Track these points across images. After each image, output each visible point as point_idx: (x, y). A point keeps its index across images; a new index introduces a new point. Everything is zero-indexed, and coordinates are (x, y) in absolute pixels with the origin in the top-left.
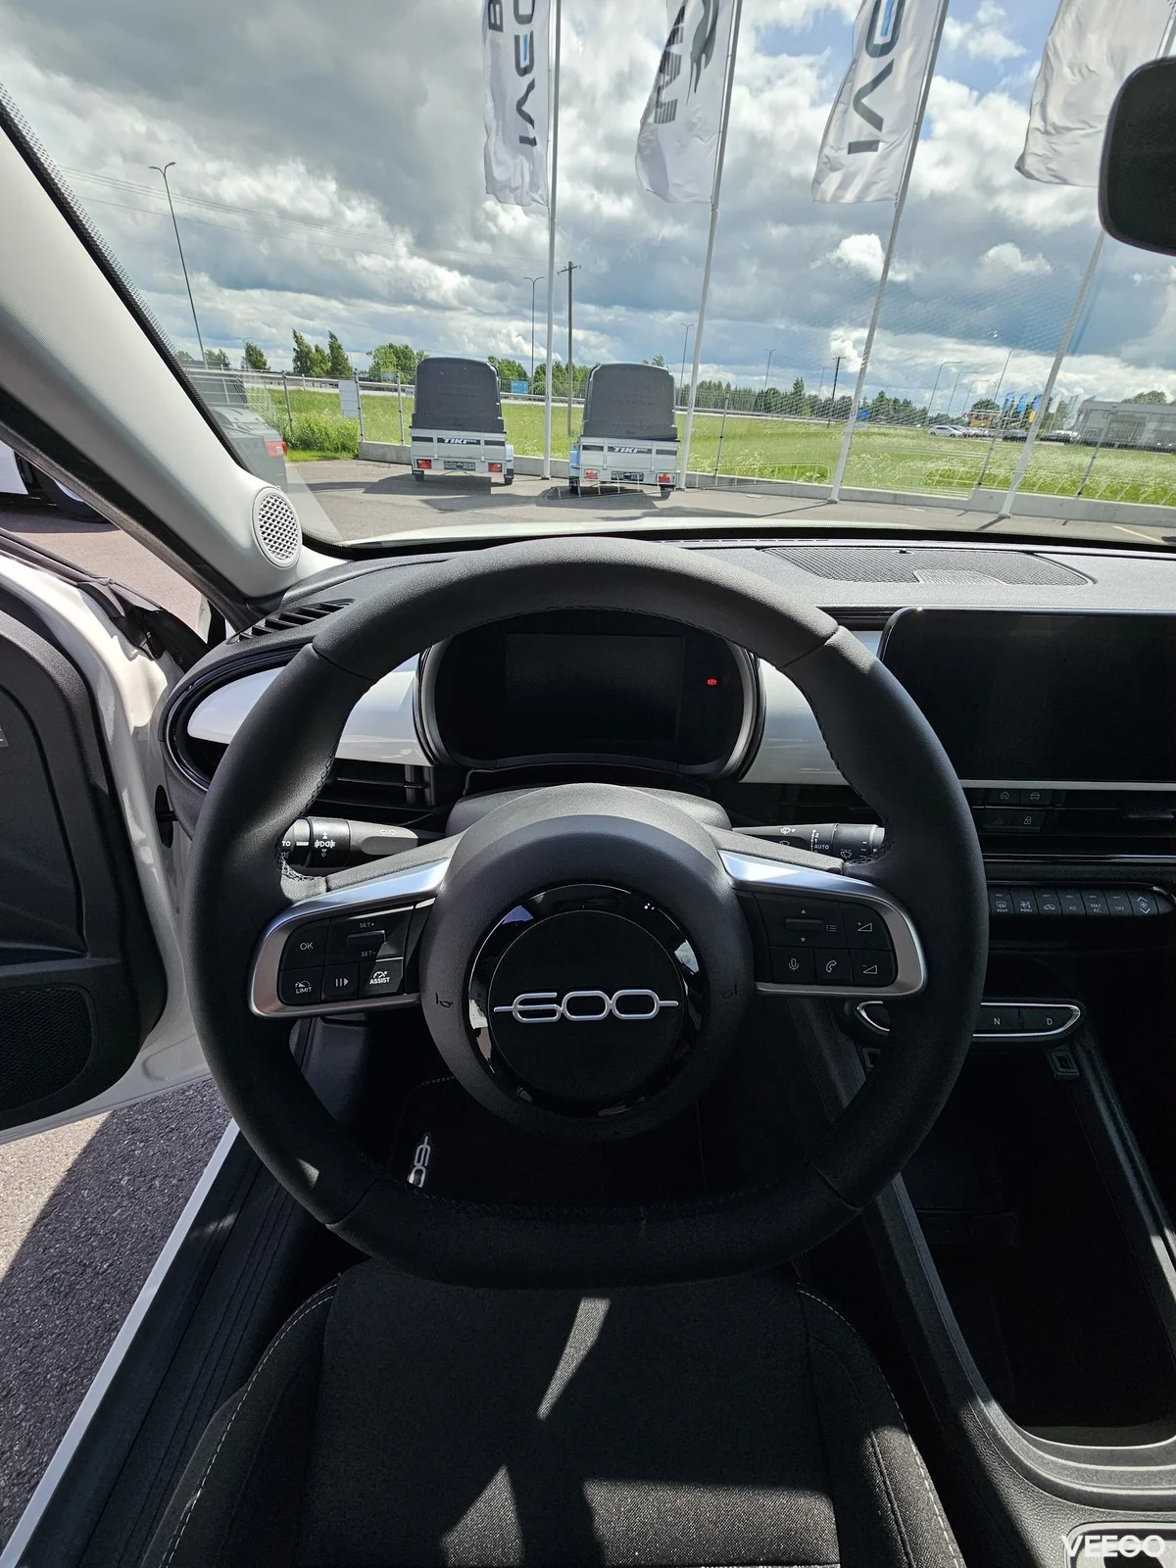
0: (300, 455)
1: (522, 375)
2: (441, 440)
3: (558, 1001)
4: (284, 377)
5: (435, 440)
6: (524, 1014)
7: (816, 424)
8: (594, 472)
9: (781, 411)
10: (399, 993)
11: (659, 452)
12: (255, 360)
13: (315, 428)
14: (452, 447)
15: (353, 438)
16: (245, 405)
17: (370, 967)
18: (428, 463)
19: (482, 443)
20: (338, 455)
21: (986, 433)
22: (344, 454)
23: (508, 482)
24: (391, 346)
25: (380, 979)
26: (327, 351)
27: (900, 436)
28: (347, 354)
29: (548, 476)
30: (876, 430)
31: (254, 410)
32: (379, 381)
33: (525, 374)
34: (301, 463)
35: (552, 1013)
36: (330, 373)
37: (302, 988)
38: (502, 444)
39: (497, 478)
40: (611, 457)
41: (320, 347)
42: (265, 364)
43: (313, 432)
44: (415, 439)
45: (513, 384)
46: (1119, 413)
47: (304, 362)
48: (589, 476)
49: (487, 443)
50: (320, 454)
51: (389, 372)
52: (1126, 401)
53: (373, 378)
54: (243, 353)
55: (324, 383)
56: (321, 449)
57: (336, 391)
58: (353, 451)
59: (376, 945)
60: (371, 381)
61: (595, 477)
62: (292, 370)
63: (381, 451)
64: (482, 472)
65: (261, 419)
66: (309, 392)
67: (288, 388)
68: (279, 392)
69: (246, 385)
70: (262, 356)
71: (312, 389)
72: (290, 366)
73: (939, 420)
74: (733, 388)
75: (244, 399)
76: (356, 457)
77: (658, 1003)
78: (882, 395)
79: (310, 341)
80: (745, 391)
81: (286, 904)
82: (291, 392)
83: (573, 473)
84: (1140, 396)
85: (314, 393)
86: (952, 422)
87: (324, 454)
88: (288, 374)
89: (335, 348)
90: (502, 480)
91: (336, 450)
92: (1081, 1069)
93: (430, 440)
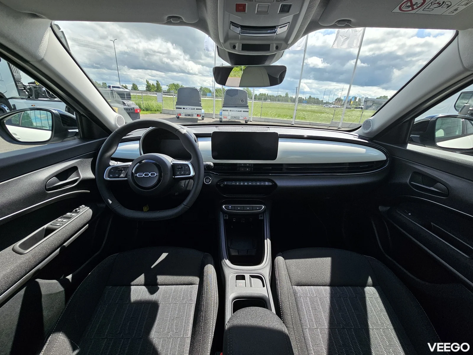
0: (145, 112)
1: (210, 91)
2: (184, 108)
3: (143, 174)
4: (142, 92)
5: (182, 108)
6: (138, 176)
7: (291, 104)
8: (226, 116)
9: (282, 101)
10: (125, 178)
11: (244, 111)
12: (135, 88)
13: (150, 105)
14: (188, 110)
15: (160, 108)
16: (131, 99)
17: (121, 174)
18: (180, 114)
19: (195, 109)
20: (156, 112)
21: (339, 106)
22: (158, 112)
23: (203, 119)
24: (173, 84)
25: (122, 175)
26: (156, 85)
27: (315, 107)
28: (161, 86)
29: (214, 118)
30: (308, 106)
31: (133, 100)
32: (170, 93)
33: (211, 91)
34: (145, 114)
35: (142, 176)
36: (156, 91)
37: (111, 176)
38: (201, 109)
39: (200, 118)
40: (230, 113)
41: (154, 84)
42: (137, 88)
43: (149, 107)
44: (177, 108)
45: (207, 94)
46: (375, 101)
47: (149, 88)
48: (224, 118)
49: (197, 109)
50: (150, 112)
51: (172, 91)
52: (377, 98)
53: (168, 92)
54: (132, 85)
55: (154, 93)
56: (151, 111)
57: (156, 95)
58: (160, 111)
59: (122, 171)
60: (168, 93)
61: (226, 118)
62: (145, 90)
63: (168, 111)
64: (195, 117)
65: (134, 103)
66: (149, 96)
67: (143, 95)
68: (141, 96)
69: (131, 94)
70: (137, 86)
71: (150, 95)
72: (145, 89)
73: (327, 103)
74: (269, 95)
75: (130, 98)
76: (161, 113)
77: (156, 174)
78: (310, 96)
79: (151, 82)
80: (272, 96)
81: (110, 166)
82: (144, 96)
83: (220, 117)
84: (381, 97)
85: (151, 96)
86: (330, 104)
87: (152, 112)
88: (144, 91)
89: (158, 84)
90: (201, 119)
91: (155, 111)
92: (264, 218)
93: (181, 108)
